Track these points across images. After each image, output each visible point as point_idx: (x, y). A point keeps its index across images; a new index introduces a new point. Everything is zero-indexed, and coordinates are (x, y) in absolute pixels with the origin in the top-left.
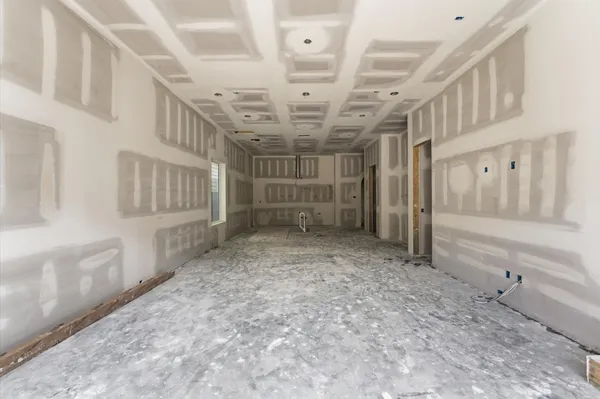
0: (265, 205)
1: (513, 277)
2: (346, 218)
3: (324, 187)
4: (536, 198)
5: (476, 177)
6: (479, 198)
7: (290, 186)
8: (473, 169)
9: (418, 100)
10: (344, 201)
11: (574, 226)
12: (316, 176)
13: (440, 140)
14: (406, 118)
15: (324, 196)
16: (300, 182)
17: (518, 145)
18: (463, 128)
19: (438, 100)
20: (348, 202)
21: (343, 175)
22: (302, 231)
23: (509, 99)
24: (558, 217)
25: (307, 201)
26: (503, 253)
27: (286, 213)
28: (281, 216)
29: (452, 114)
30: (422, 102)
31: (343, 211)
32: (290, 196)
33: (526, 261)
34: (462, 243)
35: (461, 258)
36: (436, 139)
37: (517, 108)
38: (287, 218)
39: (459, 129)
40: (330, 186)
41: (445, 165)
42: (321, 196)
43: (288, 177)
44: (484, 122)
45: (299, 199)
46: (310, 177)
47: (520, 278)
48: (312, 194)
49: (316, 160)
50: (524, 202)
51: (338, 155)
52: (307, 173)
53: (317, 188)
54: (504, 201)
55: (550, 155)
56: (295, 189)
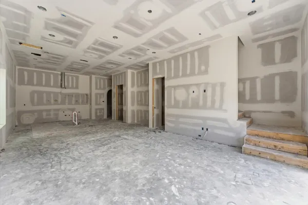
0: (30, 107)
1: (205, 129)
2: (98, 114)
3: (83, 95)
4: (213, 102)
5: (189, 94)
6: (190, 102)
7: (56, 94)
8: (187, 91)
9: (158, 58)
10: (96, 104)
11: (225, 111)
12: (77, 87)
13: (170, 78)
14: (148, 65)
15: (83, 101)
16: (64, 91)
17: (207, 84)
18: (182, 74)
19: (169, 61)
20: (99, 104)
21: (96, 89)
22: (74, 124)
23: (203, 68)
24: (220, 108)
25: (70, 103)
26: (201, 121)
27: (52, 113)
28: (47, 115)
29: (177, 68)
30: (159, 60)
31: (96, 110)
32: (56, 101)
33: (210, 123)
34: (181, 120)
35: (181, 126)
36: (168, 77)
37: (206, 72)
38: (52, 116)
39: (181, 74)
40: (87, 95)
41: (173, 89)
42: (81, 101)
43: (53, 87)
44: (192, 73)
45: (63, 103)
46: (72, 88)
47: (207, 129)
48: (74, 99)
49: (77, 78)
50: (209, 103)
51: (93, 77)
52: (70, 86)
53: (77, 95)
54: (201, 103)
55: (218, 89)
56: (60, 96)
